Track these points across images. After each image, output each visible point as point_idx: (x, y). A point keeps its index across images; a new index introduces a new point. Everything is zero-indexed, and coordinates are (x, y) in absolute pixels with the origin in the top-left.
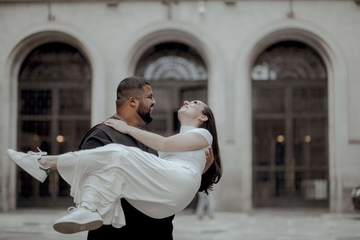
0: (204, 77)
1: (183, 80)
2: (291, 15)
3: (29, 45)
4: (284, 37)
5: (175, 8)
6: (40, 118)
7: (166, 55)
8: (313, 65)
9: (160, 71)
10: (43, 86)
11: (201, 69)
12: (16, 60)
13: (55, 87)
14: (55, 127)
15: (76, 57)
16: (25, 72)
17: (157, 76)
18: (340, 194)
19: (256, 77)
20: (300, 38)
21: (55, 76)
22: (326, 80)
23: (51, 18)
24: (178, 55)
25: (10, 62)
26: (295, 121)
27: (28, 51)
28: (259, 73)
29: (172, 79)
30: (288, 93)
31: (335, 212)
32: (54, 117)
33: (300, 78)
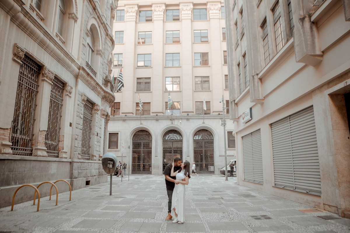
0: (181, 139)
1: (176, 140)
2: (204, 123)
3: (135, 131)
4: (202, 129)
5: (173, 121)
6: (138, 150)
7: (171, 133)
8: (210, 136)
9: (170, 137)
10: (139, 141)
11: (181, 137)
12: (132, 135)
13: (142, 142)
14: (142, 152)
15: (148, 133)
16: (134, 138)
17: (169, 139)
18: (217, 170)
19: (194, 139)
20: (206, 129)
21: (142, 139)
22: (213, 139)
23: (141, 124)
24: (174, 133)
25: (130, 135)
26: (205, 150)
27: (135, 132)
28: (195, 138)
29: (172, 139)
30: (203, 143)
31: (216, 175)
32: (142, 150)
33: (206, 139)
